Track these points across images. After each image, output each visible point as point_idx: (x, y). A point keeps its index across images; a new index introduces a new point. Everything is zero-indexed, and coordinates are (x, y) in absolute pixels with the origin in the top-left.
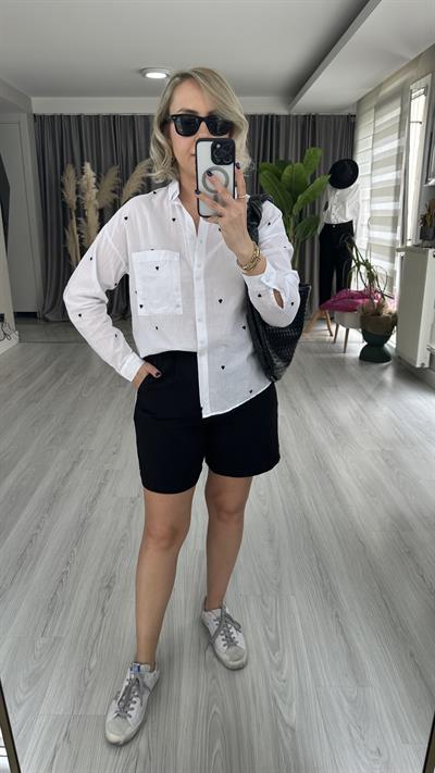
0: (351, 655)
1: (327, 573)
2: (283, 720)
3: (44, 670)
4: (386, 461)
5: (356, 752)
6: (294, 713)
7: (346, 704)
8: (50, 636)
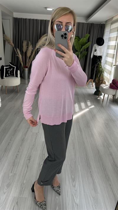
0: (94, 184)
1: (88, 159)
2: (75, 202)
3: (11, 183)
6: (78, 200)
7: (92, 198)
8: (13, 173)
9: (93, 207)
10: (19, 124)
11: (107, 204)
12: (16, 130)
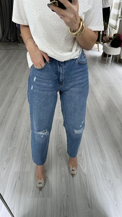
0: (101, 151)
1: (94, 126)
2: (82, 172)
3: (11, 157)
4: (111, 90)
5: (103, 181)
6: (85, 169)
7: (100, 167)
8: (12, 147)
9: (102, 176)
10: (14, 95)
11: (117, 172)
12: (11, 101)
